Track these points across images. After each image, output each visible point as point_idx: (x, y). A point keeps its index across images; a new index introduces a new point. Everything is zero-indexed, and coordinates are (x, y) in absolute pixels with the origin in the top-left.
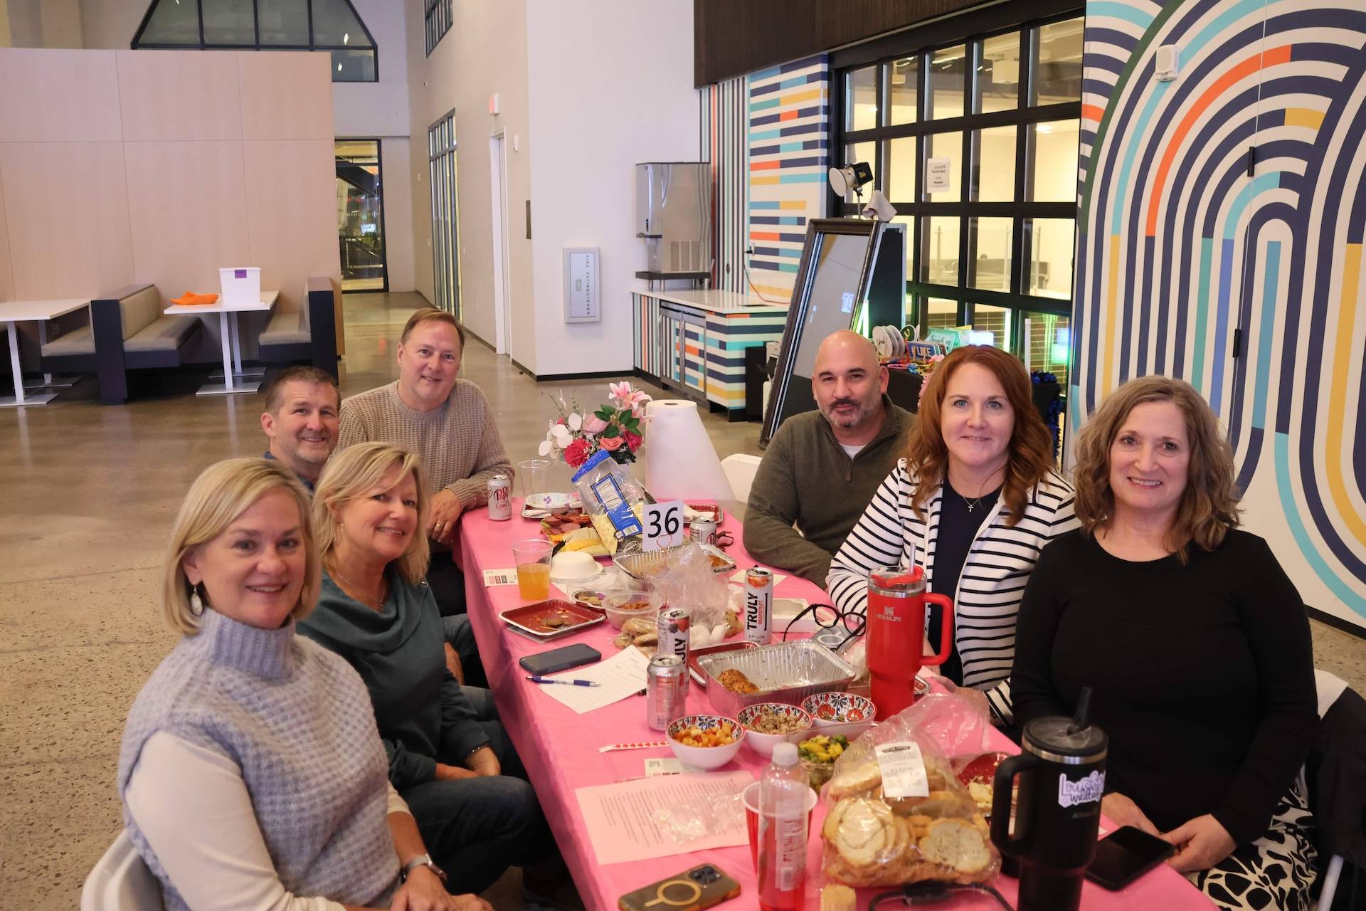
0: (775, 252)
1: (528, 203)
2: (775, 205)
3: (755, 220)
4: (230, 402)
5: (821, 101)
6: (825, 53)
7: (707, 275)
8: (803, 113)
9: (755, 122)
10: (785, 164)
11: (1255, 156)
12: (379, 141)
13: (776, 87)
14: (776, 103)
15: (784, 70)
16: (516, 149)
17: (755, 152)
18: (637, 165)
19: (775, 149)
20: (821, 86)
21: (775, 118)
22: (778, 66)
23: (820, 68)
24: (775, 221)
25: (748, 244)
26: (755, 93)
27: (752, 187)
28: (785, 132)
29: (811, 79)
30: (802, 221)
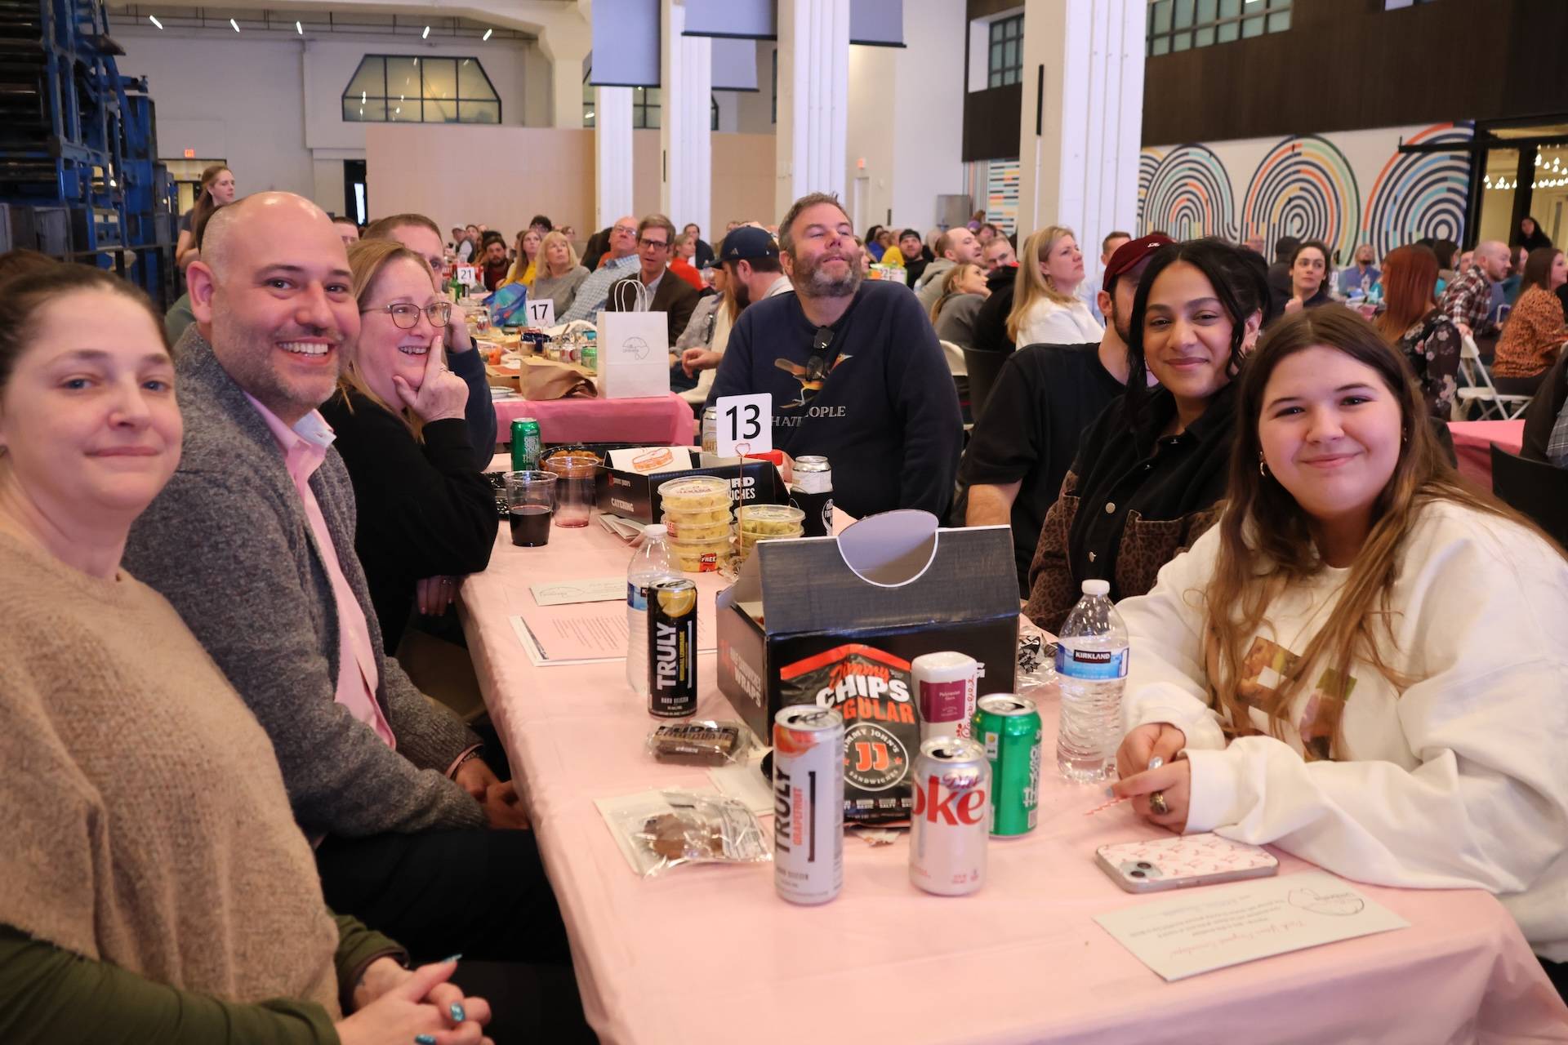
1: (890, 212)
2: (1001, 214)
9: (992, 180)
10: (1006, 198)
13: (1000, 167)
14: (1003, 173)
15: (1007, 161)
16: (881, 186)
17: (992, 192)
18: (940, 196)
19: (1001, 192)
21: (1002, 180)
22: (1004, 159)
26: (992, 168)
28: (1006, 185)
29: (1017, 167)
30: (1012, 220)
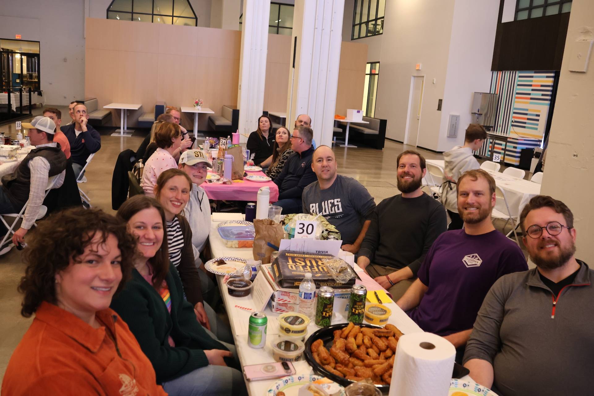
0: (525, 123)
2: (527, 110)
3: (514, 113)
4: (346, 149)
5: (551, 84)
6: (555, 71)
7: (492, 127)
8: (542, 86)
9: (519, 85)
10: (531, 99)
13: (532, 77)
14: (532, 81)
16: (434, 83)
18: (475, 92)
19: (529, 94)
20: (552, 79)
21: (531, 85)
22: (534, 71)
23: (552, 75)
24: (526, 114)
25: (511, 119)
26: (520, 77)
27: (515, 104)
29: (547, 77)
30: (538, 116)
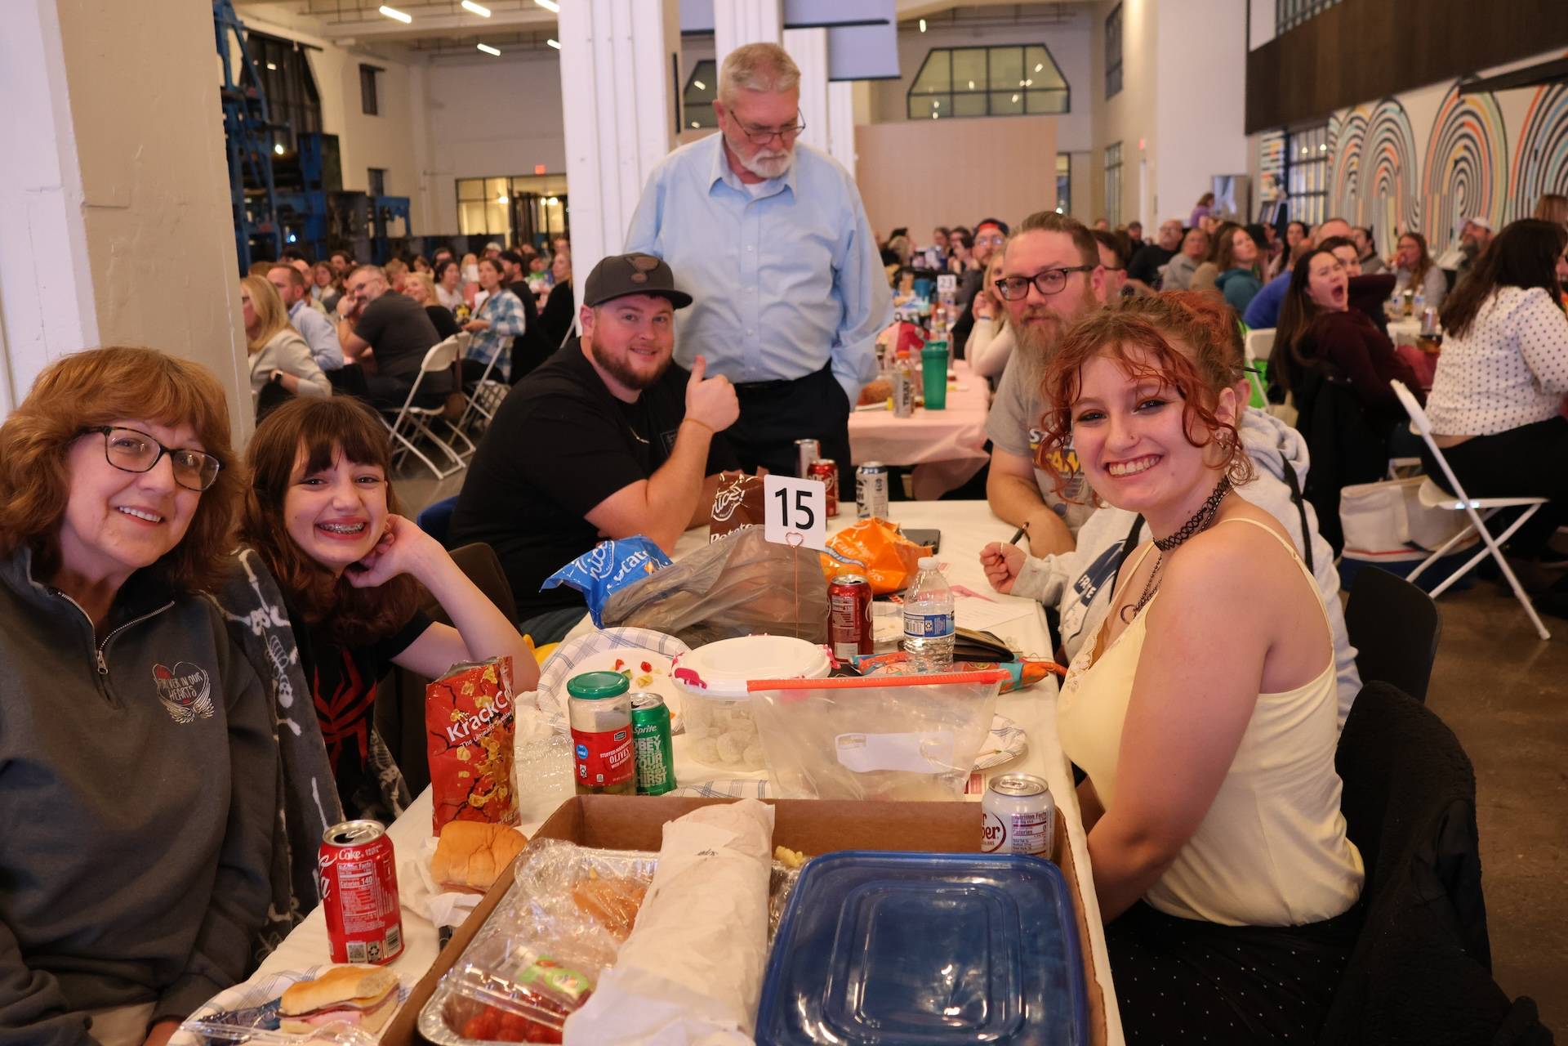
1: (1156, 197)
5: (1282, 148)
6: (1285, 126)
8: (1277, 152)
11: (1350, 174)
12: (1069, 155)
13: (1268, 140)
14: (1268, 147)
15: (1273, 132)
16: (1153, 170)
17: (1262, 170)
20: (1282, 141)
22: (1270, 131)
23: (1280, 133)
26: (1263, 141)
28: (1272, 161)
29: (1281, 137)
